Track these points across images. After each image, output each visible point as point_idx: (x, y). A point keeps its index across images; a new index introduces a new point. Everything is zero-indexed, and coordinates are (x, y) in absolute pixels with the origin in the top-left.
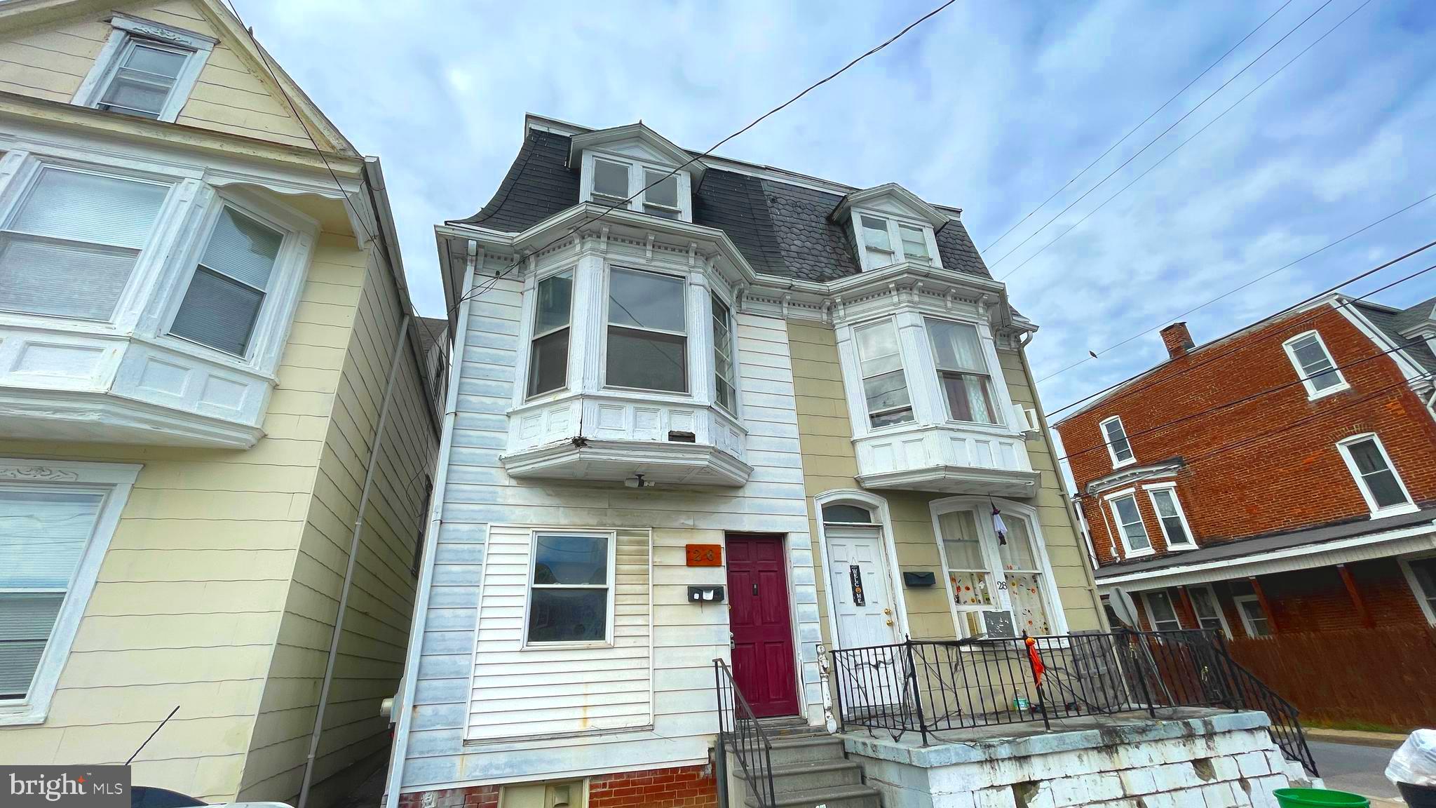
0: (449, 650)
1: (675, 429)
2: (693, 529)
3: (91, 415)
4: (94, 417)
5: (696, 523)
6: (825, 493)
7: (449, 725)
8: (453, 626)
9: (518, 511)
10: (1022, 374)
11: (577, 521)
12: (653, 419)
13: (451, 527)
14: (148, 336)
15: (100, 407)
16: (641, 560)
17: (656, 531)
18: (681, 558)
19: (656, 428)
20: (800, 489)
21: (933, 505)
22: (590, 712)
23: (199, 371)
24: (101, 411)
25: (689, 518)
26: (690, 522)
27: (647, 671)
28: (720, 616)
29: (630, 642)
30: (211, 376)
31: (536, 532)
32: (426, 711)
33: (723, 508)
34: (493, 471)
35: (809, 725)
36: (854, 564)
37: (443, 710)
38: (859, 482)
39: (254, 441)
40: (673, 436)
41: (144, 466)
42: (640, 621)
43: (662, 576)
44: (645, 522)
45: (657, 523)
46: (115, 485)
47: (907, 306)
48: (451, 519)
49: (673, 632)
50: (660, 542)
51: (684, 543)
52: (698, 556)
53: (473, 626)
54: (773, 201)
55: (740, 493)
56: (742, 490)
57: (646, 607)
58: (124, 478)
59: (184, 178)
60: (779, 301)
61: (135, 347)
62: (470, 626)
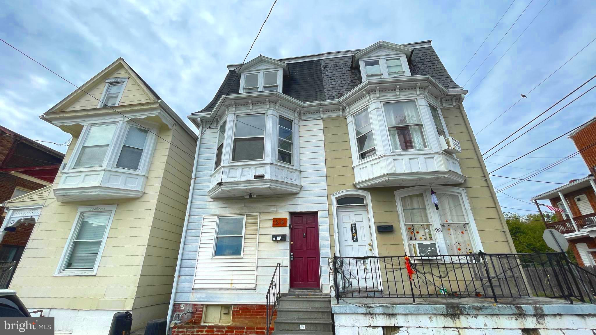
0: (190, 258)
1: (257, 174)
2: (276, 212)
3: (97, 192)
4: (97, 193)
5: (278, 210)
6: (338, 192)
7: (189, 282)
8: (191, 250)
9: (213, 210)
10: (461, 118)
11: (233, 212)
12: (249, 172)
13: (192, 217)
14: (109, 169)
15: (98, 190)
16: (254, 225)
17: (262, 214)
18: (271, 224)
19: (249, 175)
20: (325, 192)
21: (397, 193)
22: (234, 282)
23: (124, 176)
24: (99, 191)
25: (275, 208)
26: (275, 210)
27: (254, 267)
28: (286, 246)
29: (249, 256)
30: (127, 177)
31: (219, 217)
32: (182, 278)
33: (289, 203)
34: (206, 197)
35: (322, 293)
36: (353, 223)
37: (187, 278)
38: (355, 186)
39: (142, 195)
40: (256, 177)
41: (118, 205)
42: (253, 248)
43: (263, 231)
44: (257, 211)
45: (262, 211)
46: (112, 211)
47: (373, 100)
48: (192, 214)
49: (266, 252)
50: (262, 218)
51: (272, 218)
52: (278, 223)
53: (197, 250)
54: (325, 68)
55: (297, 196)
56: (298, 195)
57: (256, 243)
58: (113, 208)
59: (119, 121)
60: (318, 112)
61: (107, 172)
62: (196, 250)
